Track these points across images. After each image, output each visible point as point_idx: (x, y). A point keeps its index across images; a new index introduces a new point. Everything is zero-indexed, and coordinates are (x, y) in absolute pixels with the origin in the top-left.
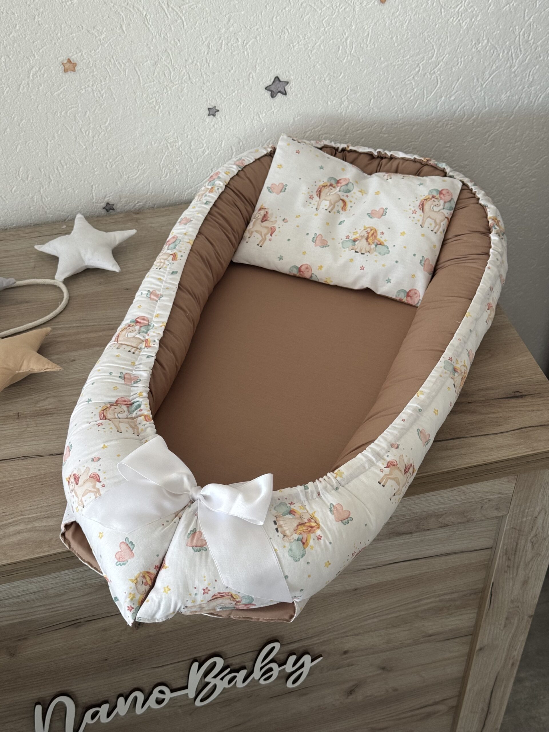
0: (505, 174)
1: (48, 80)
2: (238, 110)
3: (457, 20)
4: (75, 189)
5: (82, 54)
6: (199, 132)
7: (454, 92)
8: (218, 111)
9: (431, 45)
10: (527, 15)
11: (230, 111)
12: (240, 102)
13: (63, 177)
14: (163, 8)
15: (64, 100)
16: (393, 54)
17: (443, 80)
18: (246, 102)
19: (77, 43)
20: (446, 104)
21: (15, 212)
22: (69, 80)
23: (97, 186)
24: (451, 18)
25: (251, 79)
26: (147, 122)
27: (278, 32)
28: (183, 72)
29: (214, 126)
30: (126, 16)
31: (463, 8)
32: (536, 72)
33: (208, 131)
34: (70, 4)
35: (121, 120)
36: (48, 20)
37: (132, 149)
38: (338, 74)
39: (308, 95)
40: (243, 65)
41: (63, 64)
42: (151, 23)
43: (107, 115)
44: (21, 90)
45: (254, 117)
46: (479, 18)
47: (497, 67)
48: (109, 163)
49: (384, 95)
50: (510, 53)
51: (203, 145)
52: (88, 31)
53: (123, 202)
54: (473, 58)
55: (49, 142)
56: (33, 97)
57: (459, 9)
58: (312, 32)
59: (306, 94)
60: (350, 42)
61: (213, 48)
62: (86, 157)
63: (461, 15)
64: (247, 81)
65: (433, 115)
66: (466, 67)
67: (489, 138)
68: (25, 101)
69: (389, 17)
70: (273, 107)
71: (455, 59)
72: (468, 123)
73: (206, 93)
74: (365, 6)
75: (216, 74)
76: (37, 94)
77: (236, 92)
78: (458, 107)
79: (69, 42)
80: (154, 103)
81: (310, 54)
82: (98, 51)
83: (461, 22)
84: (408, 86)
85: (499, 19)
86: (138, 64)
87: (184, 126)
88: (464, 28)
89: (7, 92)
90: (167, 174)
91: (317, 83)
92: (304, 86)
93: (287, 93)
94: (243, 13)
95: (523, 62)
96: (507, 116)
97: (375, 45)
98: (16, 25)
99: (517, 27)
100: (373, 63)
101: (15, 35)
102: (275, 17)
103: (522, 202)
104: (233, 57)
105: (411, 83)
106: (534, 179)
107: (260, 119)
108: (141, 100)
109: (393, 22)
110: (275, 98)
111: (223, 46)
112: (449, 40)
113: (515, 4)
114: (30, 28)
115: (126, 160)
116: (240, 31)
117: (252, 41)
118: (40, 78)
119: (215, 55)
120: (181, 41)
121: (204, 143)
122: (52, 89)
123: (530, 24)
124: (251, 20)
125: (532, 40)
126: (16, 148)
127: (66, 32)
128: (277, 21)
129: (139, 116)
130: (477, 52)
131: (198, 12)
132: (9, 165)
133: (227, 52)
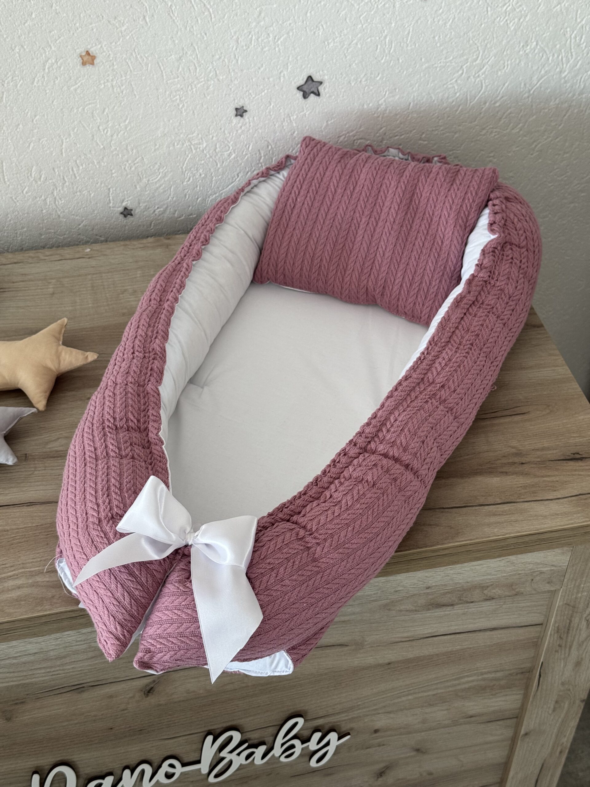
0: (552, 188)
1: (65, 74)
2: (267, 111)
3: (505, 20)
4: (91, 192)
5: (101, 46)
6: (225, 134)
8: (246, 111)
9: (476, 46)
10: (580, 16)
11: (259, 112)
12: (270, 102)
13: (78, 178)
15: (82, 95)
16: (435, 55)
17: (487, 84)
18: (277, 102)
19: (97, 35)
20: (490, 111)
21: (26, 215)
22: (88, 74)
23: (114, 189)
24: (497, 17)
25: (282, 78)
26: (169, 121)
27: (312, 28)
28: (209, 69)
29: (241, 127)
30: (150, 7)
31: (510, 7)
32: (588, 78)
33: (235, 132)
35: (142, 118)
36: (66, 8)
37: (153, 150)
38: (375, 74)
39: (343, 97)
40: (274, 63)
41: (81, 56)
42: (176, 15)
43: (126, 113)
44: (35, 84)
45: (284, 119)
46: (528, 18)
47: (546, 72)
48: (128, 165)
49: (425, 99)
50: (560, 57)
51: (229, 148)
52: (109, 22)
53: (142, 207)
54: (520, 62)
55: (64, 141)
56: (48, 91)
57: (507, 8)
58: (349, 29)
59: (341, 96)
60: (389, 40)
61: (242, 43)
62: (103, 158)
63: (509, 14)
64: (278, 80)
65: (476, 123)
66: (512, 71)
67: (537, 149)
68: (39, 95)
69: (432, 15)
70: (305, 109)
71: (501, 62)
72: (514, 131)
73: (234, 91)
74: (407, 2)
75: (245, 71)
76: (53, 89)
77: (266, 91)
78: (504, 113)
79: (88, 33)
80: (178, 101)
81: (346, 52)
82: (118, 43)
83: (508, 22)
84: (450, 90)
85: (549, 20)
86: (161, 59)
87: (210, 126)
88: (512, 28)
89: (21, 85)
90: (190, 178)
91: (353, 84)
92: (338, 86)
93: (321, 94)
94: (275, 6)
95: (574, 67)
96: (556, 125)
97: (415, 46)
98: (32, 13)
99: (568, 29)
100: (413, 64)
101: (31, 24)
102: (309, 11)
103: (569, 219)
104: (264, 54)
105: (454, 87)
106: (582, 194)
107: (291, 121)
108: (164, 98)
109: (435, 20)
110: (307, 99)
111: (253, 42)
112: (495, 41)
113: (566, 5)
114: (47, 17)
115: (147, 162)
116: (272, 26)
117: (285, 36)
118: (56, 71)
119: (244, 50)
120: (208, 35)
121: (230, 145)
122: (69, 83)
123: (583, 26)
124: (284, 15)
125: (584, 44)
126: (29, 145)
127: (85, 22)
128: (311, 15)
129: (161, 114)
130: (525, 55)
131: (227, 4)
132: (21, 164)
133: (257, 48)
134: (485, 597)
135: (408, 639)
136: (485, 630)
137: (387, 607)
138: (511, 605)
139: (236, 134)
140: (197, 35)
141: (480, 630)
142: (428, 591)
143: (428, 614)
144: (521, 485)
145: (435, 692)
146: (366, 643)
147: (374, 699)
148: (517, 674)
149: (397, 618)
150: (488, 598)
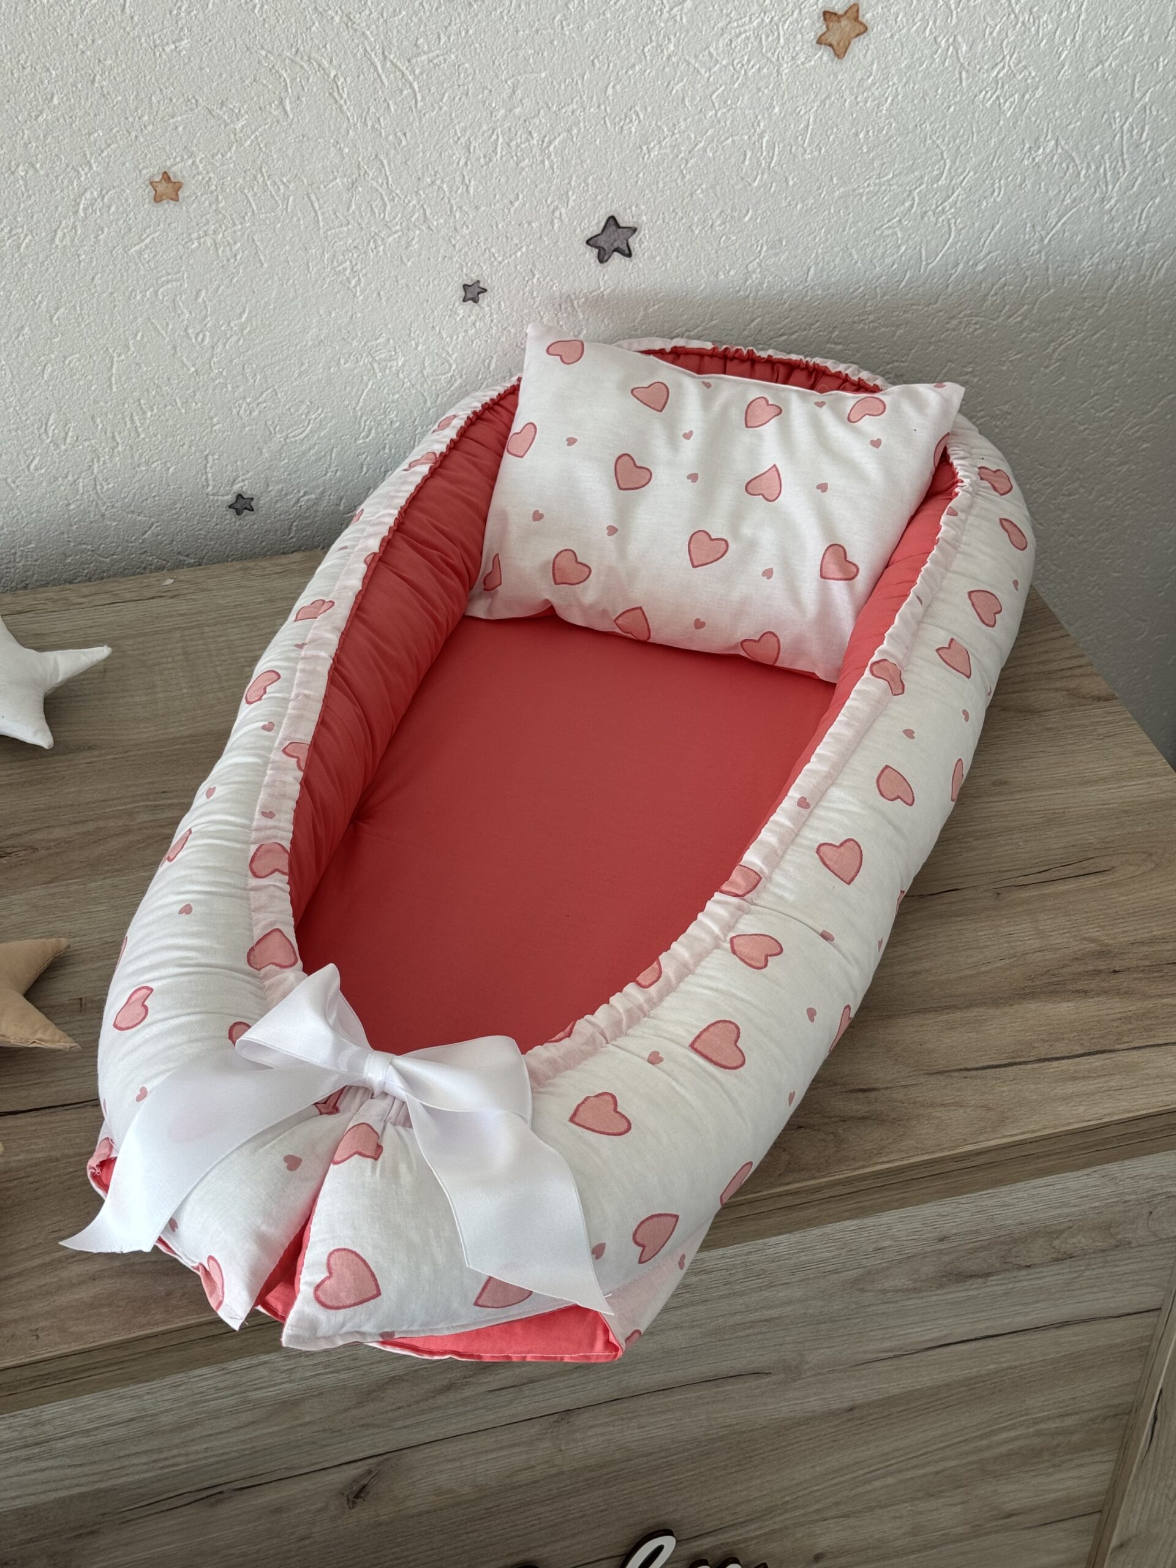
0: (1086, 432)
1: (118, 220)
2: (527, 289)
3: (994, 98)
4: (168, 464)
5: (193, 163)
6: (442, 338)
7: (983, 253)
8: (485, 290)
9: (938, 151)
10: (1139, 88)
11: (510, 292)
12: (531, 271)
13: (142, 436)
14: (373, 64)
15: (152, 264)
16: (858, 170)
17: (961, 226)
18: (546, 272)
19: (185, 138)
20: (966, 281)
21: (34, 515)
22: (165, 221)
23: (216, 457)
24: (980, 92)
25: (556, 221)
26: (330, 313)
27: (617, 119)
28: (411, 204)
29: (474, 324)
30: (293, 80)
31: (1005, 70)
32: (1156, 212)
33: (462, 334)
34: (172, 51)
35: (274, 309)
36: (123, 84)
37: (296, 375)
38: (741, 211)
39: (677, 257)
40: (541, 191)
41: (151, 183)
42: (345, 96)
43: (243, 299)
44: (57, 242)
45: (560, 305)
46: (1039, 93)
47: (1075, 199)
48: (244, 406)
49: (838, 259)
50: (1102, 170)
51: (450, 366)
52: (210, 112)
53: (273, 493)
54: (1024, 181)
55: (116, 359)
56: (83, 257)
57: (998, 73)
58: (689, 120)
59: (674, 256)
60: (768, 142)
61: (478, 152)
62: (194, 392)
63: (1003, 86)
64: (549, 227)
65: (938, 304)
66: (1010, 200)
67: (1055, 355)
68: (65, 266)
69: (852, 89)
70: (601, 283)
71: (987, 182)
72: (1011, 321)
73: (460, 251)
74: (803, 63)
75: (483, 208)
76: (93, 251)
77: (524, 249)
78: (993, 285)
79: (167, 135)
80: (348, 271)
81: (683, 167)
82: (229, 154)
83: (1002, 101)
84: (888, 240)
85: (1080, 95)
86: (315, 185)
87: (411, 323)
88: (1008, 115)
89: (27, 247)
90: (370, 430)
91: (697, 232)
92: (668, 236)
93: (633, 253)
94: (543, 75)
95: (1128, 189)
96: (1094, 306)
97: (820, 152)
98: (53, 95)
99: (1117, 114)
100: (815, 188)
101: (49, 117)
102: (611, 85)
103: (1120, 494)
104: (520, 173)
105: (896, 233)
106: (1144, 446)
107: (574, 309)
108: (320, 267)
109: (859, 99)
110: (606, 264)
111: (499, 147)
112: (975, 140)
113: (1113, 64)
114: (83, 103)
115: (283, 400)
116: (537, 115)
117: (561, 137)
118: (102, 214)
119: (482, 166)
120: (408, 136)
121: (451, 361)
122: (125, 240)
123: (1145, 108)
124: (561, 92)
125: (1149, 143)
126: (43, 371)
127: (160, 112)
128: (615, 93)
129: (314, 300)
130: (1034, 167)
131: (448, 73)
132: (26, 410)
133: (508, 161)
134: (1054, 1256)
135: (891, 1354)
136: (1046, 1327)
137: (857, 1284)
138: (1101, 1271)
139: (464, 337)
140: (387, 136)
141: (1034, 1329)
142: (941, 1246)
143: (934, 1298)
144: (1119, 1016)
145: (939, 1467)
146: (806, 1367)
147: (816, 1488)
148: (1105, 1419)
149: (874, 1308)
150: (1060, 1256)
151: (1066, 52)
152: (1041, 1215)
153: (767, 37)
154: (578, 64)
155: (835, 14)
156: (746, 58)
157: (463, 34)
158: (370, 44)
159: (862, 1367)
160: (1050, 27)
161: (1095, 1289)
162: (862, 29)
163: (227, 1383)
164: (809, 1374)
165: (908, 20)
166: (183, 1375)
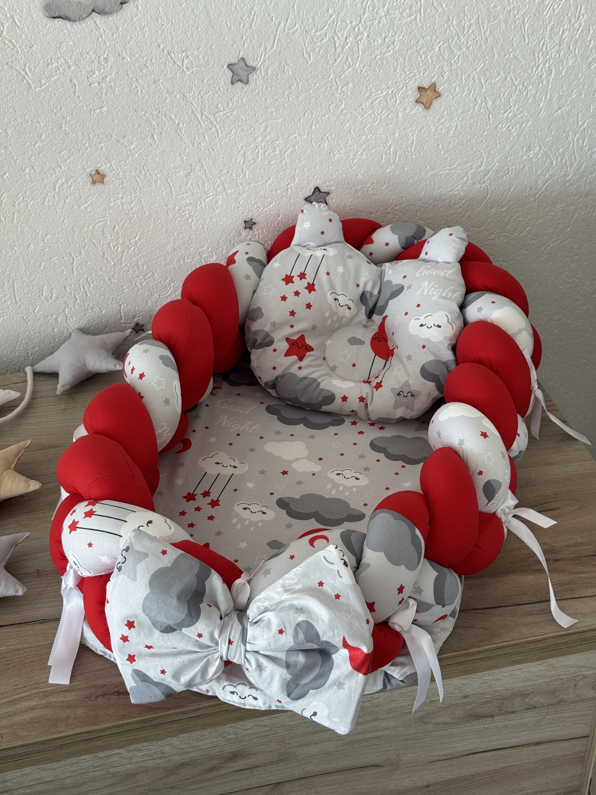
0: (564, 290)
1: (75, 193)
2: (276, 222)
3: (507, 127)
4: (102, 309)
5: (111, 165)
8: (255, 223)
9: (479, 153)
10: (581, 120)
11: (267, 224)
12: (278, 213)
13: (89, 295)
14: (196, 117)
15: (92, 213)
16: (439, 163)
17: (493, 189)
18: (285, 214)
19: (106, 154)
20: (497, 216)
21: (37, 334)
22: (98, 192)
23: (125, 305)
24: (500, 124)
25: (289, 190)
26: (179, 235)
27: (318, 141)
28: (217, 183)
29: (250, 239)
30: (158, 125)
31: (511, 113)
34: (99, 113)
35: (152, 234)
36: (76, 129)
37: (163, 265)
38: (381, 183)
40: (281, 175)
41: (90, 175)
42: (183, 132)
43: (137, 229)
44: (46, 204)
46: (529, 124)
47: (551, 175)
48: (138, 280)
50: (564, 161)
52: (118, 141)
54: (524, 166)
55: (75, 259)
56: (58, 211)
57: (508, 115)
58: (353, 140)
59: (349, 205)
60: (393, 150)
61: (249, 158)
62: (114, 274)
63: (511, 121)
64: (286, 193)
65: (483, 227)
66: (517, 176)
67: (546, 251)
68: (50, 215)
69: (434, 124)
71: (505, 167)
72: (522, 235)
73: (242, 205)
74: (409, 112)
75: (253, 184)
76: (63, 208)
77: (274, 203)
78: (512, 217)
79: (98, 152)
80: (187, 215)
81: (351, 162)
82: (128, 161)
83: (511, 128)
84: (456, 196)
85: (550, 124)
86: (170, 175)
87: (219, 239)
88: (514, 135)
89: (31, 206)
91: (360, 194)
92: (345, 196)
93: (329, 203)
94: (280, 120)
95: (578, 170)
96: (564, 227)
97: (420, 154)
98: (42, 134)
99: (570, 133)
100: (418, 172)
101: (40, 145)
102: (314, 124)
103: (583, 321)
104: (271, 167)
105: (460, 193)
108: (173, 213)
109: (438, 129)
111: (260, 155)
112: (498, 147)
113: (567, 109)
114: (57, 138)
115: (157, 277)
116: (278, 140)
117: (290, 150)
118: (67, 191)
119: (252, 164)
120: (215, 150)
122: (79, 202)
123: (585, 129)
124: (289, 128)
125: (587, 147)
126: (40, 264)
127: (94, 142)
128: (316, 128)
129: (171, 229)
130: (529, 160)
131: (233, 121)
132: (32, 284)
133: (264, 161)
134: (526, 707)
135: (446, 757)
136: (529, 745)
137: (424, 720)
138: (554, 715)
140: (204, 151)
141: (523, 745)
142: (466, 700)
143: (467, 728)
146: (402, 763)
149: (435, 733)
150: (529, 707)
151: (542, 104)
152: (518, 685)
153: (391, 100)
154: (297, 115)
155: (424, 88)
156: (380, 110)
157: (240, 102)
158: (194, 107)
159: (432, 764)
160: (533, 91)
161: (553, 725)
162: (438, 95)
163: (98, 764)
164: (403, 767)
165: (461, 90)
166: (75, 758)
